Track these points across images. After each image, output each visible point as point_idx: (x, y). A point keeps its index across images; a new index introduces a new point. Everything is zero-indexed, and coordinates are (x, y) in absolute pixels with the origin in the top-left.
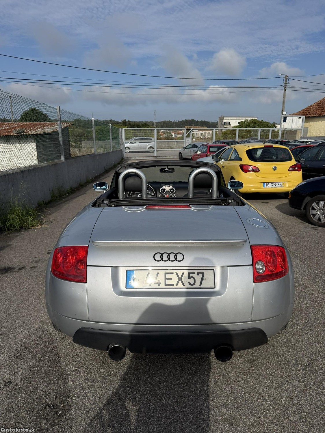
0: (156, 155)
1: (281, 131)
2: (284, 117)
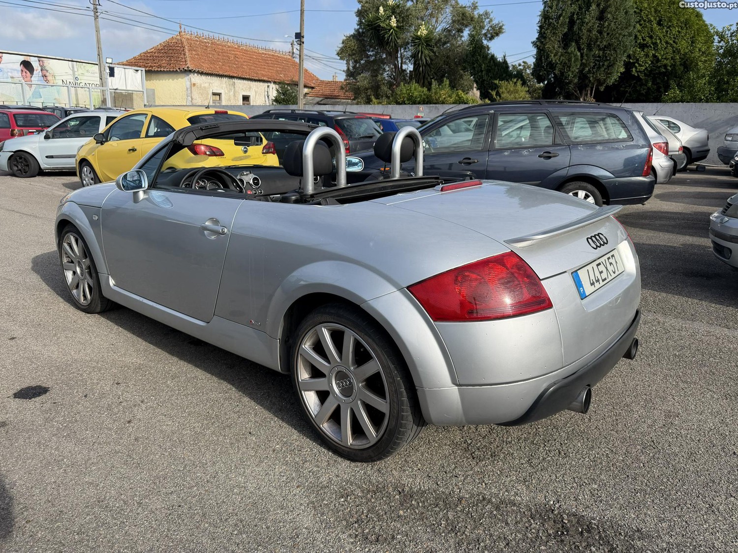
1: (109, 92)
2: (109, 67)
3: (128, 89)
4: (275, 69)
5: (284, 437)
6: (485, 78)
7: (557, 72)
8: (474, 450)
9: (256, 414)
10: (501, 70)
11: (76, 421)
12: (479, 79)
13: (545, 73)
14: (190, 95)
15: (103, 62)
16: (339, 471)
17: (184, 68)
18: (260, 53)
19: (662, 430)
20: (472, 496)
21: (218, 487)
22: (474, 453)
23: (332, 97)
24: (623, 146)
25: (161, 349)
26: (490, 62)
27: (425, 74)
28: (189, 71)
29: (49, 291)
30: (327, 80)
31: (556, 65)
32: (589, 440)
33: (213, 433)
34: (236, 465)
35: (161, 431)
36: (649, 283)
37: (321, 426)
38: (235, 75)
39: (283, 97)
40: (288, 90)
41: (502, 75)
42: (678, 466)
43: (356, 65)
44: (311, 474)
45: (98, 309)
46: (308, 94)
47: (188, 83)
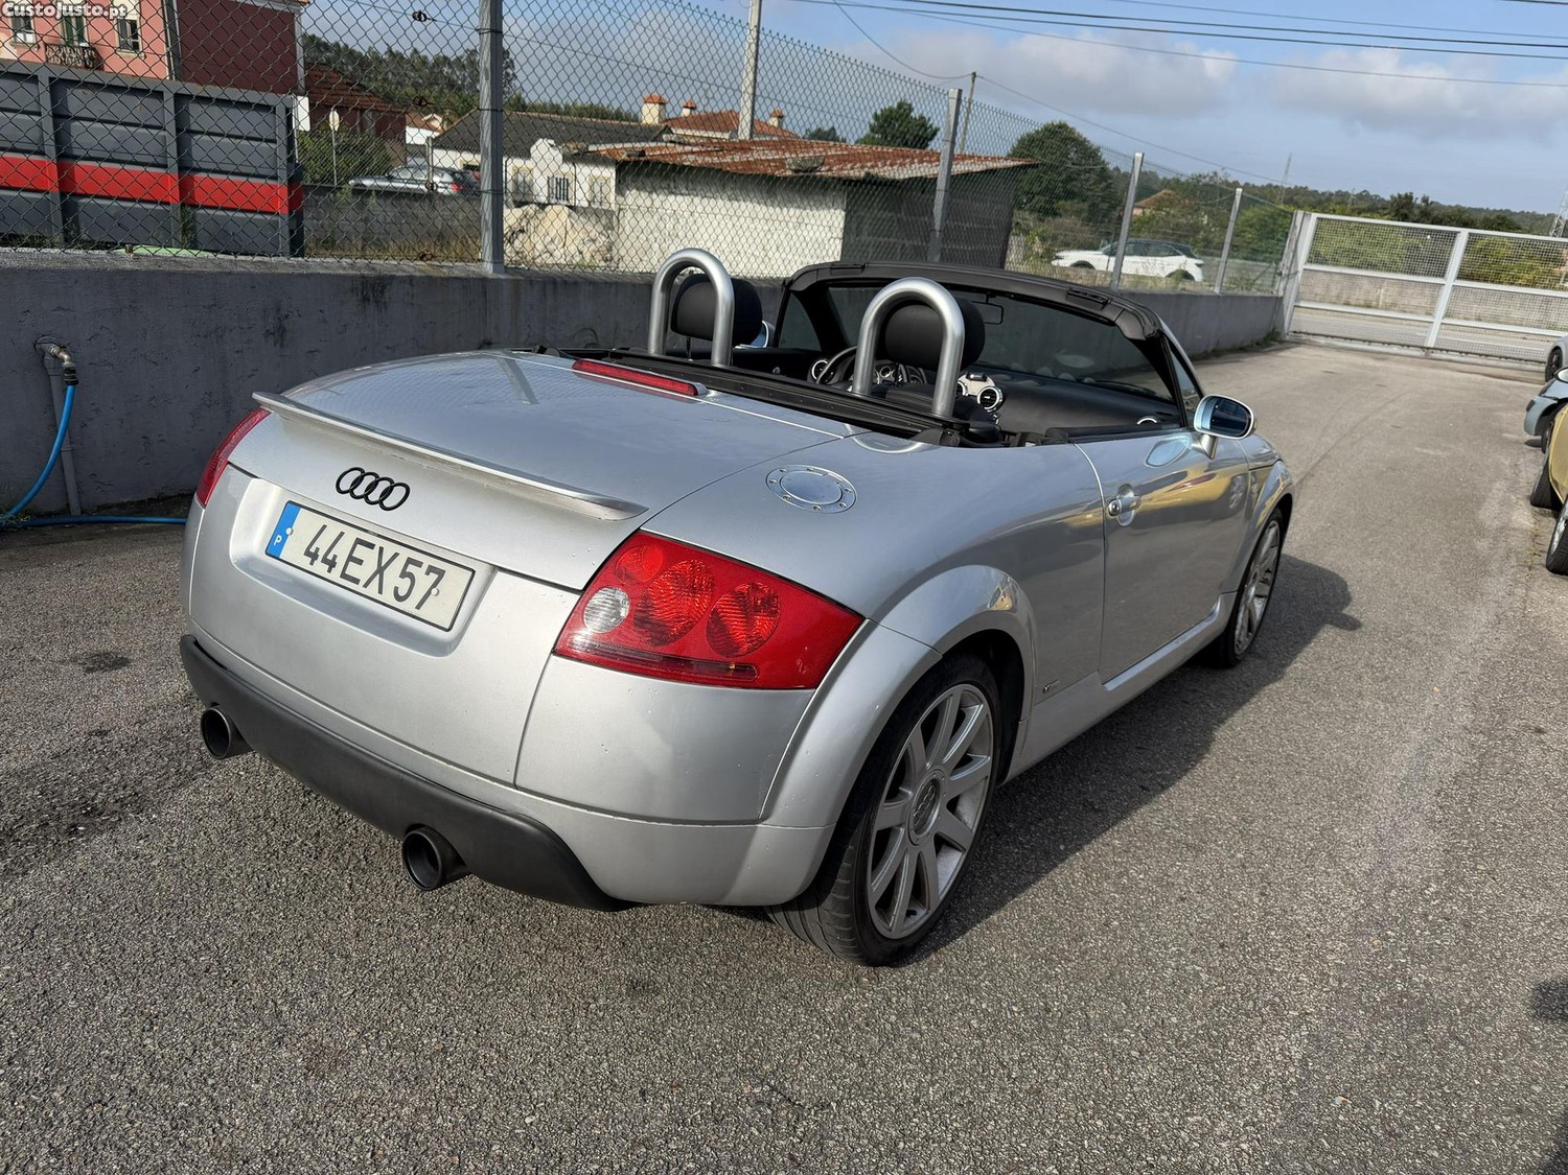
0: (1431, 343)
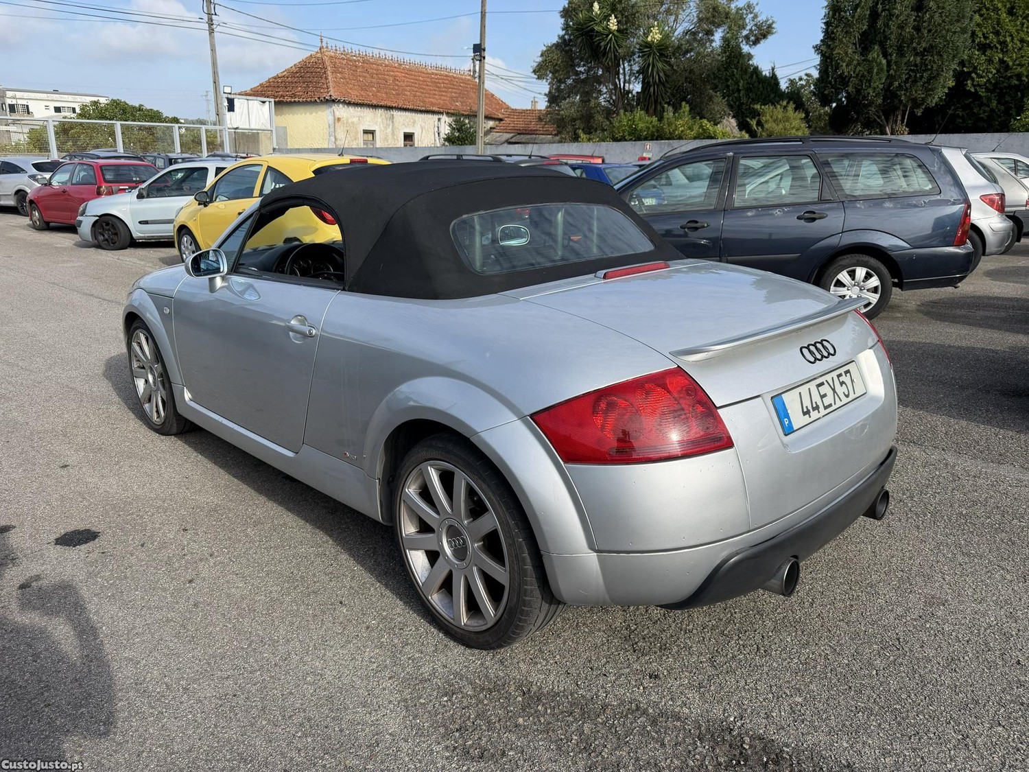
1: (227, 132)
2: (228, 98)
3: (253, 127)
4: (449, 95)
5: (384, 610)
6: (744, 100)
7: (850, 89)
8: (637, 640)
9: (352, 578)
10: (767, 88)
11: (126, 577)
12: (735, 103)
13: (832, 92)
14: (333, 134)
15: (220, 92)
16: (447, 659)
17: (325, 98)
18: (429, 74)
19: (915, 623)
20: (622, 703)
21: (287, 673)
22: (636, 643)
23: (527, 132)
24: (925, 202)
25: (247, 484)
26: (751, 77)
27: (657, 97)
28: (333, 101)
29: (119, 404)
30: (520, 108)
31: (850, 79)
32: (805, 633)
33: (294, 601)
34: (315, 645)
35: (228, 596)
36: (945, 406)
37: (430, 598)
38: (394, 105)
39: (457, 134)
40: (464, 125)
41: (769, 96)
42: (929, 677)
43: (560, 86)
44: (410, 661)
45: (174, 430)
46: (494, 128)
47: (331, 118)
